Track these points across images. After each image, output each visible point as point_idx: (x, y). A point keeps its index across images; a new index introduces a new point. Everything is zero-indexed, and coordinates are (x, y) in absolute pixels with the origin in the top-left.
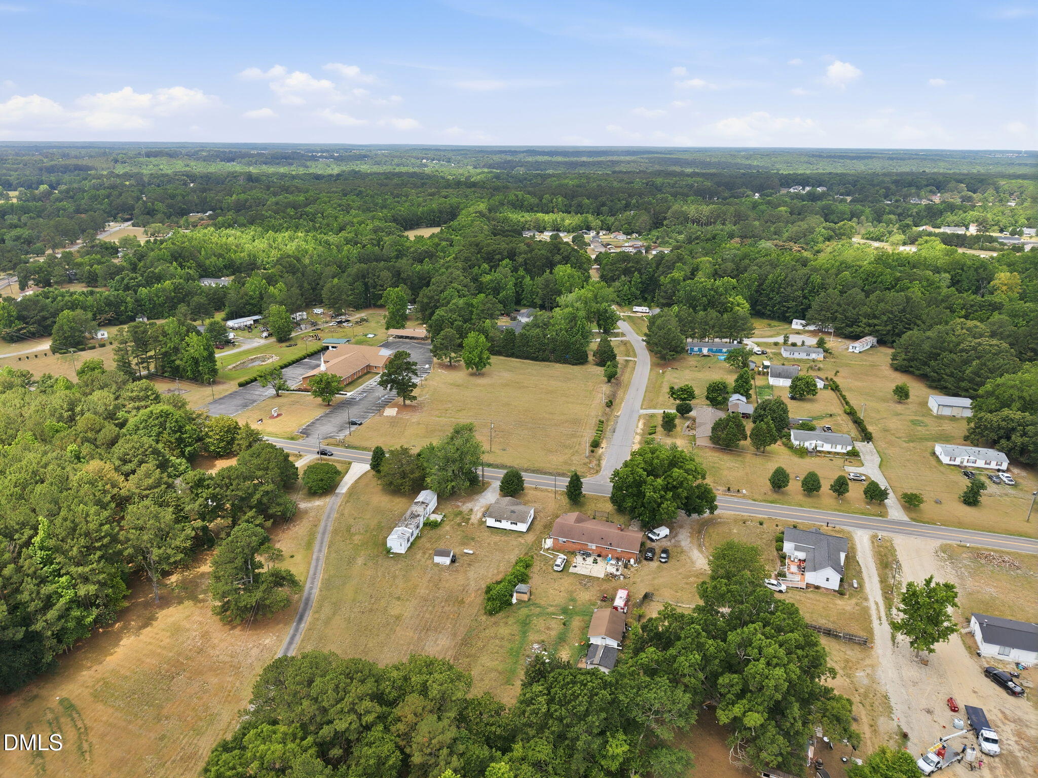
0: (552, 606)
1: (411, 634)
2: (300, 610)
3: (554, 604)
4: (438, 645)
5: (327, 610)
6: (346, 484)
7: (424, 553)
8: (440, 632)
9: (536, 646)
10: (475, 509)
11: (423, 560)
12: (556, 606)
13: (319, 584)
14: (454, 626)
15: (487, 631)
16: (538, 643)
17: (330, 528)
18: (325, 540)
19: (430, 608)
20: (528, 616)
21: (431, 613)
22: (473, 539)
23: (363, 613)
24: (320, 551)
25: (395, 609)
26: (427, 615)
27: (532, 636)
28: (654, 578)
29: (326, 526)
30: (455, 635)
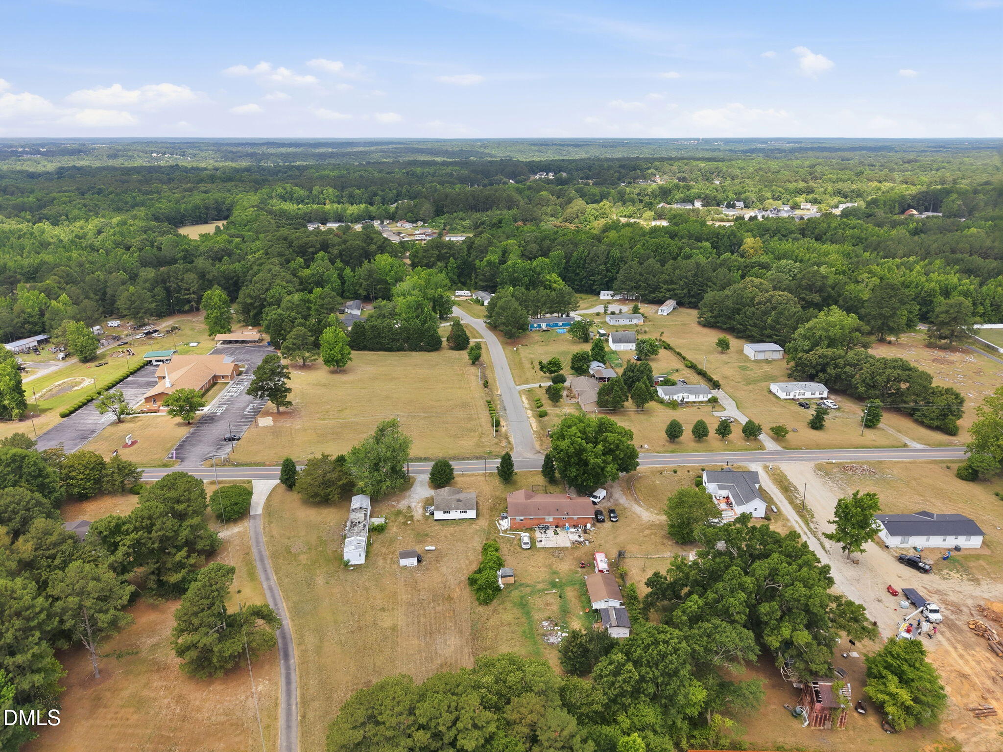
0: (539, 583)
1: (417, 642)
2: (280, 645)
3: (540, 580)
4: (449, 646)
5: (311, 640)
6: (258, 504)
7: (384, 559)
8: (445, 633)
9: (545, 624)
10: (413, 505)
11: (388, 566)
12: (543, 582)
13: (287, 614)
14: (455, 623)
15: (491, 621)
16: (547, 620)
17: (266, 554)
18: (268, 566)
19: (422, 612)
20: (522, 597)
21: (425, 616)
22: (427, 535)
23: (352, 632)
24: (268, 579)
25: (387, 621)
26: (422, 620)
27: (536, 616)
28: (615, 537)
29: (260, 552)
30: (461, 632)
